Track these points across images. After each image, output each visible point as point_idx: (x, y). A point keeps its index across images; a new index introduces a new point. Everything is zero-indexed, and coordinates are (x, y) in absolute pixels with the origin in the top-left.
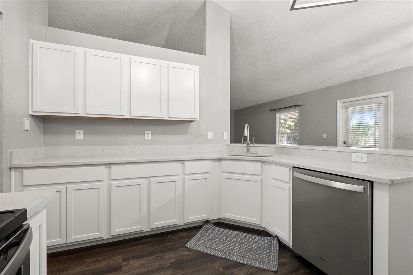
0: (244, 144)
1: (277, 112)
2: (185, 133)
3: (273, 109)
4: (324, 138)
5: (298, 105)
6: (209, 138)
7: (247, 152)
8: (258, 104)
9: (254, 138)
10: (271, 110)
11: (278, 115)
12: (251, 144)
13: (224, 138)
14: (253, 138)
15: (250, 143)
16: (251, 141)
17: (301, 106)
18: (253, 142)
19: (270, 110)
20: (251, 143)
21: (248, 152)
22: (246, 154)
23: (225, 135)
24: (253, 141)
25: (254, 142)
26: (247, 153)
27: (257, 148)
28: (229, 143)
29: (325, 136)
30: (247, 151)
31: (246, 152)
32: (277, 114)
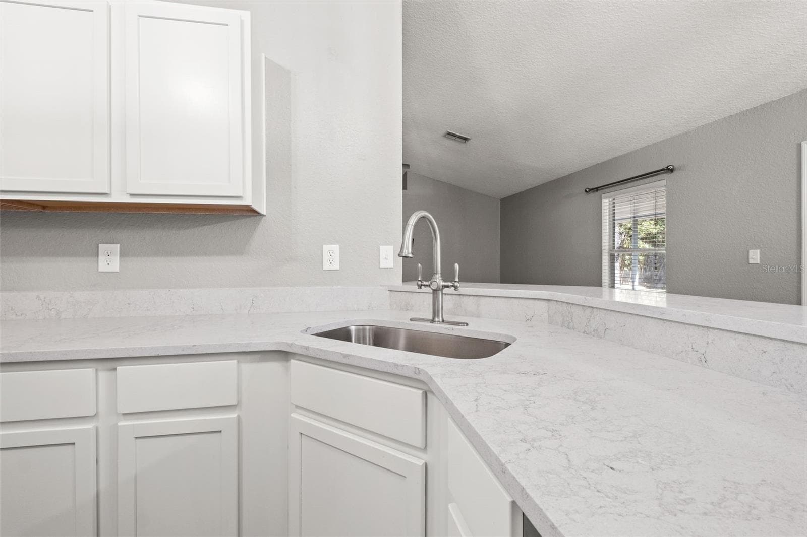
0: (425, 286)
1: (603, 195)
2: (239, 250)
3: (591, 188)
4: (751, 261)
5: (663, 170)
6: (326, 266)
7: (434, 318)
8: (555, 178)
9: (457, 266)
10: (586, 191)
11: (606, 203)
12: (448, 286)
13: (381, 267)
14: (454, 264)
15: (444, 284)
16: (448, 276)
17: (675, 172)
18: (453, 280)
19: (584, 191)
20: (446, 284)
21: (436, 319)
22: (429, 324)
23: (382, 256)
24: (454, 278)
25: (457, 279)
26: (433, 321)
27: (483, 300)
28: (401, 282)
29: (755, 256)
30: (435, 313)
31: (431, 317)
32: (604, 201)
